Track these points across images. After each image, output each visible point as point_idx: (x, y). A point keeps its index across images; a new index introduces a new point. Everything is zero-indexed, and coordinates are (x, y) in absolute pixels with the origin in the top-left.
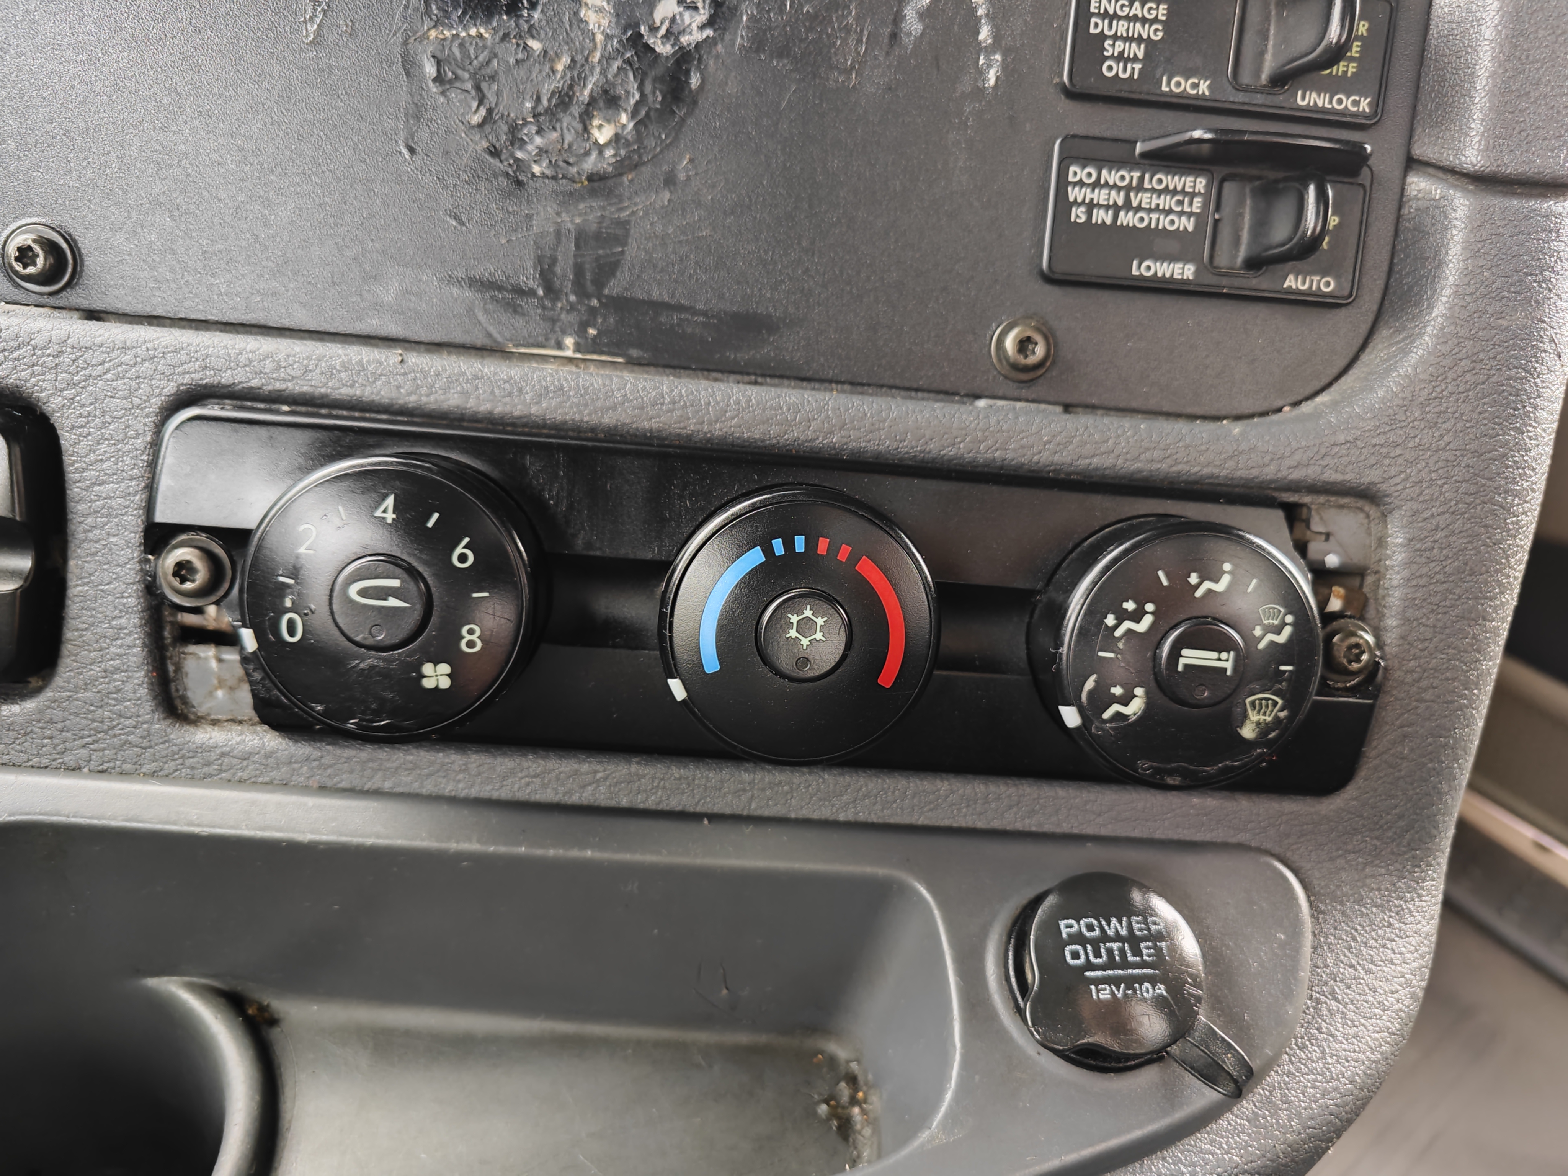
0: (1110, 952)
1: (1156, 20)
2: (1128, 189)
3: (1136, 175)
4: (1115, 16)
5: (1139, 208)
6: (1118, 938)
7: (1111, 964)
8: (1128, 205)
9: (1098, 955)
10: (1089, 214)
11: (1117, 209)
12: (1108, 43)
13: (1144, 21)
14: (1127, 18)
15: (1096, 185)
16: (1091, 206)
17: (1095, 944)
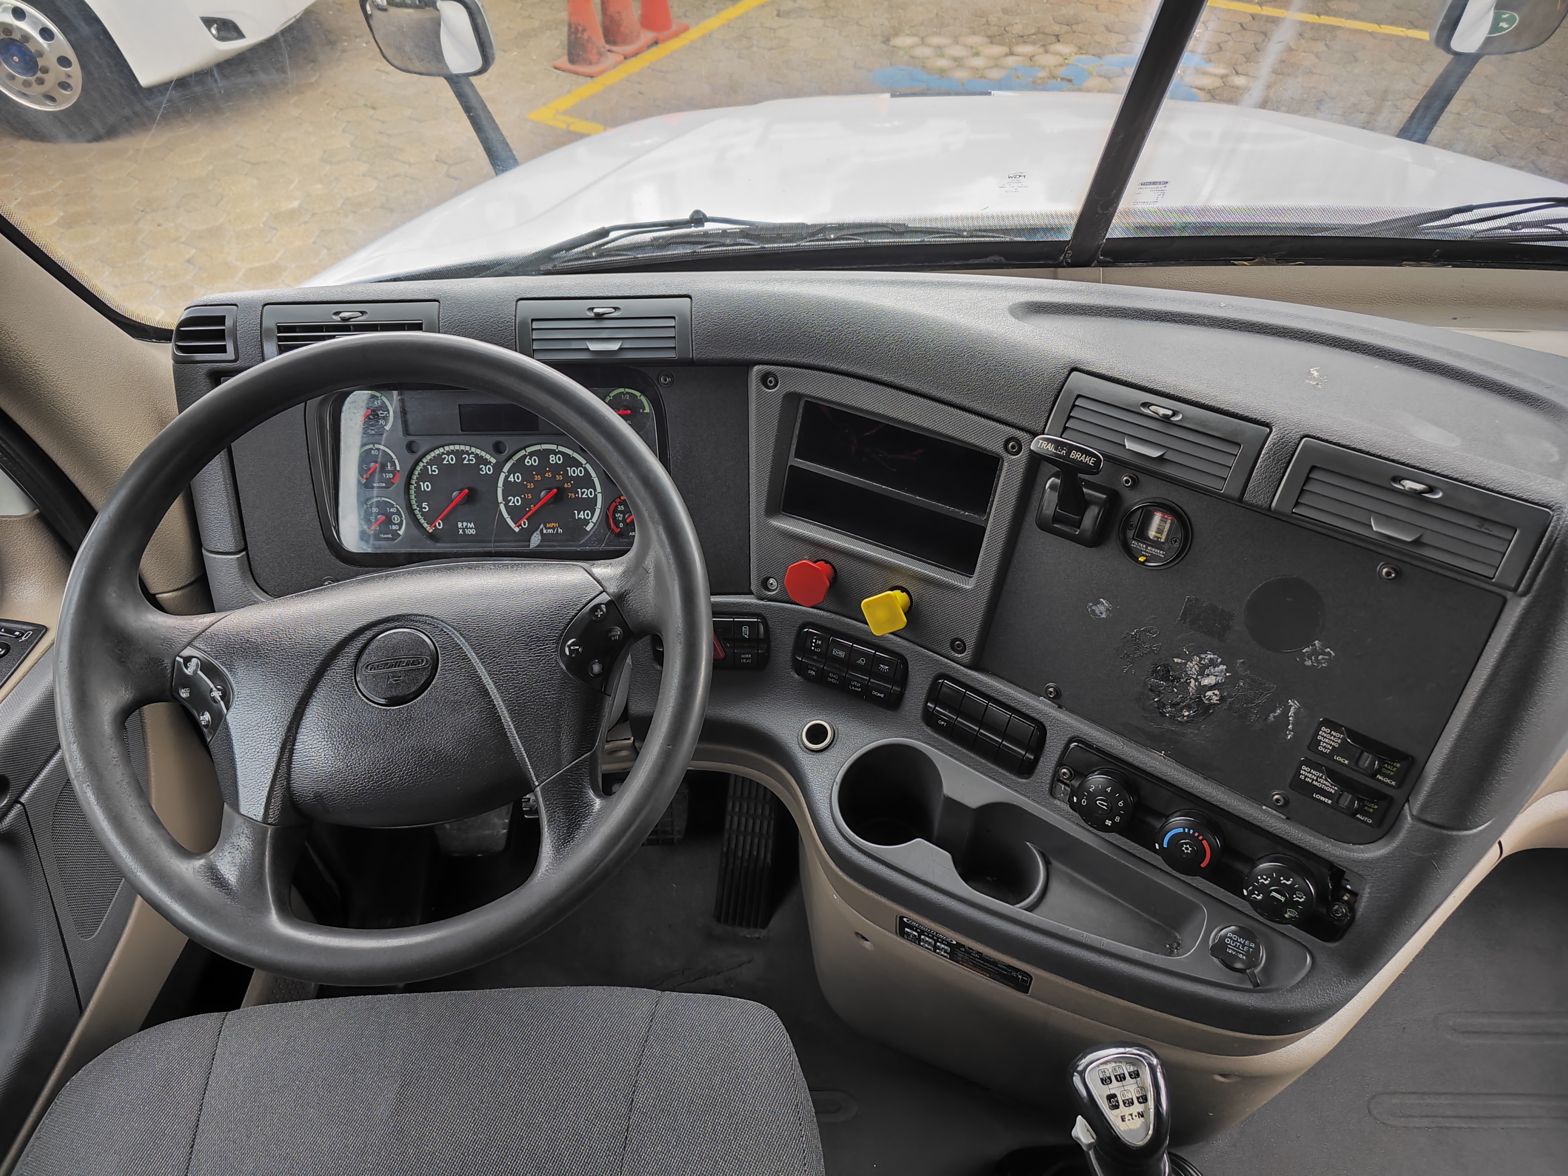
0: (1236, 944)
1: (1337, 742)
2: (1318, 777)
3: (1321, 774)
4: (1326, 738)
5: (1320, 782)
6: (1240, 943)
7: (1235, 947)
8: (1317, 781)
9: (1233, 943)
10: (1305, 778)
11: (1313, 780)
12: (1322, 743)
13: (1333, 741)
14: (1329, 739)
15: (1309, 772)
16: (1306, 777)
17: (1234, 941)
